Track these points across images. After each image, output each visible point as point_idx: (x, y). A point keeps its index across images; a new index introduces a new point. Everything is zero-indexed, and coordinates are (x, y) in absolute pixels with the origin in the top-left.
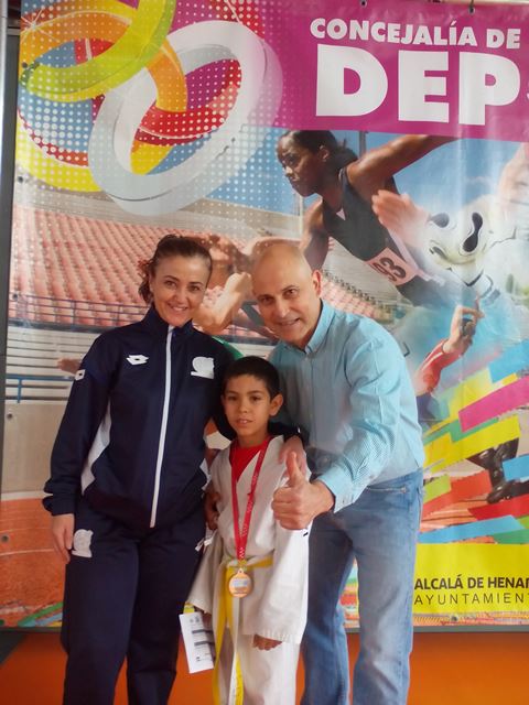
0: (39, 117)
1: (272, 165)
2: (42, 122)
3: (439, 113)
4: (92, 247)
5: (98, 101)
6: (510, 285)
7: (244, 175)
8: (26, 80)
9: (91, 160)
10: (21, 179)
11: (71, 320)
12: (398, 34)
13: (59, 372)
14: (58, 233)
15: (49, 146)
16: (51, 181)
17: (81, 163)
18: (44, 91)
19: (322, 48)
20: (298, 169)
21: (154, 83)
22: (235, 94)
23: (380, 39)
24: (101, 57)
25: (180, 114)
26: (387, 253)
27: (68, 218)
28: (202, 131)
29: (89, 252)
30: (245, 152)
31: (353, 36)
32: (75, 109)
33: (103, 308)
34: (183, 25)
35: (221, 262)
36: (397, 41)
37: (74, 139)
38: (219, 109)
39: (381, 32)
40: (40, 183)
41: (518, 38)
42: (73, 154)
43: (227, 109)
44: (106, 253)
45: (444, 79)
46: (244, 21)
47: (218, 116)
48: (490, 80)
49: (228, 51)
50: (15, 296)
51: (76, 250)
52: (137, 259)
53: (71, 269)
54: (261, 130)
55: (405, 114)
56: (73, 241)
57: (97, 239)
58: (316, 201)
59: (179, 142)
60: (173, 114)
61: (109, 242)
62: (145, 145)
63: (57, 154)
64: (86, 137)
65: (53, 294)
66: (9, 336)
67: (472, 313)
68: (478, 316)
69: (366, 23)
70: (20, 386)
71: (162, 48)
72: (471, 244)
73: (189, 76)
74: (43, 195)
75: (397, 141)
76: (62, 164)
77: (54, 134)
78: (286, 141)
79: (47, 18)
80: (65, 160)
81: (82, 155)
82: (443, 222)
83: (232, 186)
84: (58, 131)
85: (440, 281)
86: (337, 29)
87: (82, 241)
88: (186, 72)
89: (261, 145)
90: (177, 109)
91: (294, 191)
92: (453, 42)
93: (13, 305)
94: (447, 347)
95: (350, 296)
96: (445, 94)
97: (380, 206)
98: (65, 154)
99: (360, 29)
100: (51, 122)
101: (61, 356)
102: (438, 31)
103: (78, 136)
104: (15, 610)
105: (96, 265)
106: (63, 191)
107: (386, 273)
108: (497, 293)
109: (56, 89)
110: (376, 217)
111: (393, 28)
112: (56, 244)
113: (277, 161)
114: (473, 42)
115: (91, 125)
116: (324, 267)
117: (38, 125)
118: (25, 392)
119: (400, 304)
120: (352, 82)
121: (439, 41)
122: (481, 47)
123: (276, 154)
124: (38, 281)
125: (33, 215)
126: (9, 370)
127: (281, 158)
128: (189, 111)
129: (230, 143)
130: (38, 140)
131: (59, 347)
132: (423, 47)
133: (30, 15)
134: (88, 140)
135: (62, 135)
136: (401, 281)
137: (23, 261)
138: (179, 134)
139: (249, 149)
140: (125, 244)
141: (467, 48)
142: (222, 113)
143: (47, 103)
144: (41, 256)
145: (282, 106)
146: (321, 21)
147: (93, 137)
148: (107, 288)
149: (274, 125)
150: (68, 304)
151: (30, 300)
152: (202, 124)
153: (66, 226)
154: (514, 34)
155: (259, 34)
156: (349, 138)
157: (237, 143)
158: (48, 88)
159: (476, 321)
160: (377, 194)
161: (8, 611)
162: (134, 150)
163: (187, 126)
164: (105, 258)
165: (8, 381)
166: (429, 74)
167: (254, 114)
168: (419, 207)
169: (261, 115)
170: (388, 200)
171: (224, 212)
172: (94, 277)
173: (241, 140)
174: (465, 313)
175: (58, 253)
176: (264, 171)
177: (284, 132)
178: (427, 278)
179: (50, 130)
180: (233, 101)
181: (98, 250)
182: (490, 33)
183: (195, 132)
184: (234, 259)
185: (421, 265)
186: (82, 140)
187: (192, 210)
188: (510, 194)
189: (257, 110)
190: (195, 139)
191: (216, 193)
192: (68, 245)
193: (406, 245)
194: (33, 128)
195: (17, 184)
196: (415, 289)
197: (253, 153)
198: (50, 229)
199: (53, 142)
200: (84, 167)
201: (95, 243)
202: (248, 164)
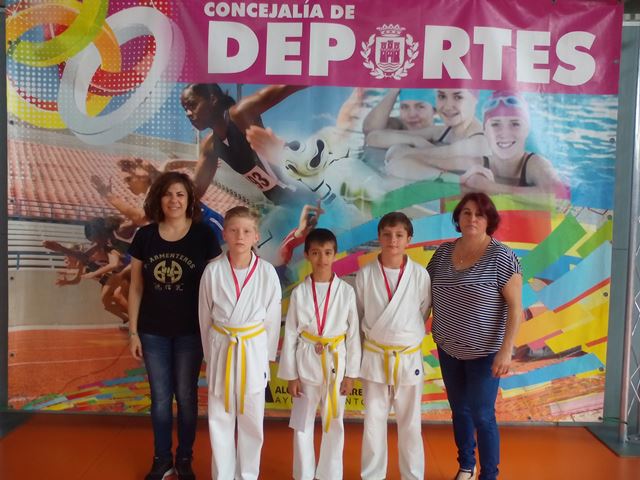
0: (22, 78)
1: (178, 109)
2: (25, 81)
3: (294, 69)
4: (62, 166)
5: (62, 66)
6: (343, 190)
7: (158, 117)
8: (12, 53)
9: (59, 107)
10: (12, 122)
11: (50, 216)
12: (266, 11)
13: (44, 249)
14: (39, 157)
15: (31, 98)
16: (34, 122)
17: (53, 109)
18: (25, 59)
19: (212, 24)
20: (195, 111)
21: (98, 53)
22: (151, 60)
23: (254, 15)
24: (61, 37)
25: (117, 74)
26: (256, 169)
27: (46, 148)
28: (131, 86)
29: (60, 169)
30: (159, 101)
31: (234, 14)
32: (47, 72)
33: (70, 207)
34: (115, 11)
35: (144, 177)
36: (266, 16)
37: (47, 93)
38: (141, 71)
39: (254, 10)
40: (26, 124)
41: (353, 12)
42: (47, 103)
43: (146, 71)
44: (70, 170)
45: (299, 43)
46: (158, 6)
47: (140, 76)
48: (333, 42)
49: (146, 28)
50: (12, 201)
51: (52, 169)
52: (90, 174)
53: (49, 183)
54: (170, 85)
55: (270, 70)
56: (49, 163)
57: (65, 160)
58: (209, 133)
59: (116, 94)
60: (112, 74)
61: (72, 163)
62: (95, 96)
63: (37, 103)
64: (56, 91)
65: (38, 198)
66: (9, 227)
67: (315, 210)
68: (320, 212)
69: (243, 5)
70: (18, 259)
71: (103, 28)
72: (315, 162)
73: (122, 47)
74: (28, 132)
75: (264, 90)
76: (40, 110)
77: (34, 90)
78: (187, 92)
79: (23, 8)
80: (42, 107)
81: (53, 104)
82: (295, 147)
83: (150, 125)
84: (37, 87)
85: (293, 188)
86: (223, 9)
87: (56, 163)
88: (120, 44)
89: (170, 96)
90: (115, 70)
91: (193, 127)
92: (306, 15)
93: (10, 207)
94: (298, 233)
95: (233, 198)
96: (299, 54)
97: (252, 137)
98: (42, 103)
99: (239, 9)
100: (31, 81)
101: (45, 239)
102: (296, 7)
103: (50, 90)
104: (20, 400)
105: (65, 178)
106: (42, 129)
107: (256, 183)
108: (333, 196)
109: (34, 58)
110: (249, 144)
111: (263, 8)
112: (38, 165)
113: (180, 106)
114: (320, 15)
115: (59, 83)
116: (214, 179)
117: (22, 84)
118: (22, 262)
119: (266, 204)
120: (233, 47)
121: (297, 15)
122: (327, 19)
123: (180, 101)
124: (27, 190)
125: (22, 146)
126: (10, 249)
127: (183, 104)
128: (123, 72)
129: (149, 95)
130: (23, 94)
131: (43, 234)
132: (285, 20)
133: (12, 6)
134: (57, 93)
135: (39, 90)
136: (266, 189)
137: (17, 178)
138: (116, 88)
139: (162, 98)
140: (83, 165)
141: (316, 19)
142: (143, 74)
143: (28, 68)
144: (28, 173)
145: (184, 67)
146: (212, 4)
147: (61, 91)
148: (72, 194)
149: (178, 81)
150: (48, 205)
151: (23, 203)
152: (131, 82)
153: (45, 152)
154: (350, 9)
155: (168, 16)
156: (230, 89)
157: (153, 95)
158: (28, 57)
159: (318, 216)
160: (249, 128)
161: (15, 400)
162: (88, 99)
163: (121, 83)
164: (70, 174)
165: (9, 256)
166: (288, 39)
167: (165, 74)
168: (279, 137)
169: (170, 74)
170: (256, 133)
171: (145, 143)
172: (64, 186)
173: (156, 93)
174: (309, 210)
175: (40, 171)
176: (172, 113)
177: (186, 85)
178: (284, 186)
179: (31, 87)
180: (150, 66)
181: (66, 169)
182: (334, 8)
183: (126, 87)
184: (153, 175)
185: (279, 177)
186: (53, 93)
187: (124, 142)
188: (346, 125)
189: (167, 71)
190: (126, 92)
191: (139, 130)
192: (46, 165)
193: (269, 163)
194: (19, 86)
195: (9, 125)
196: (275, 194)
197: (164, 101)
198: (34, 155)
199: (34, 95)
200: (55, 112)
201: (64, 164)
202: (161, 109)
